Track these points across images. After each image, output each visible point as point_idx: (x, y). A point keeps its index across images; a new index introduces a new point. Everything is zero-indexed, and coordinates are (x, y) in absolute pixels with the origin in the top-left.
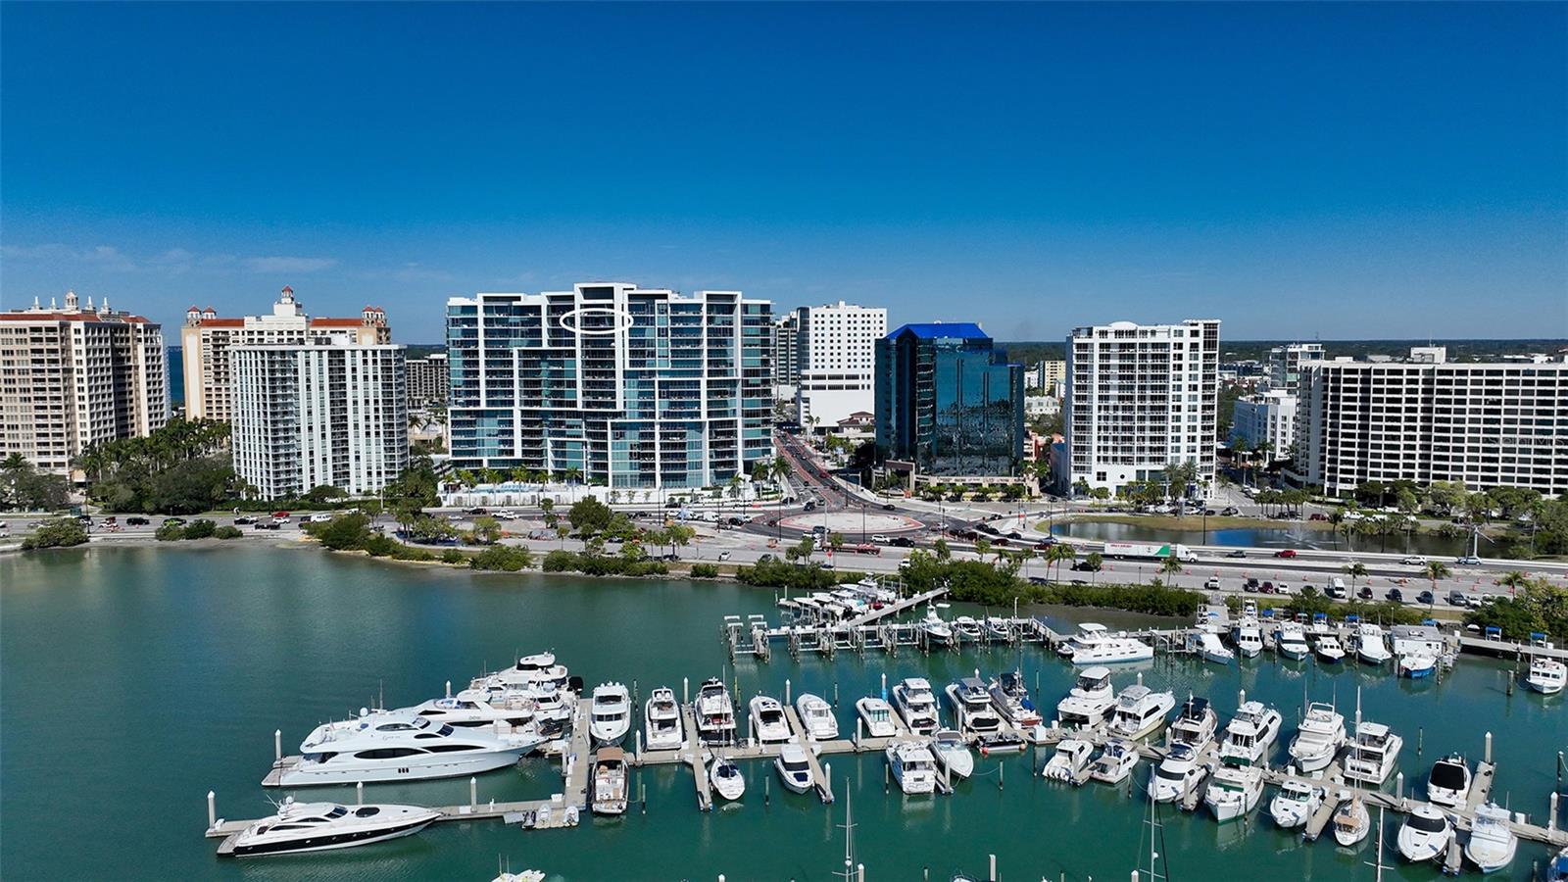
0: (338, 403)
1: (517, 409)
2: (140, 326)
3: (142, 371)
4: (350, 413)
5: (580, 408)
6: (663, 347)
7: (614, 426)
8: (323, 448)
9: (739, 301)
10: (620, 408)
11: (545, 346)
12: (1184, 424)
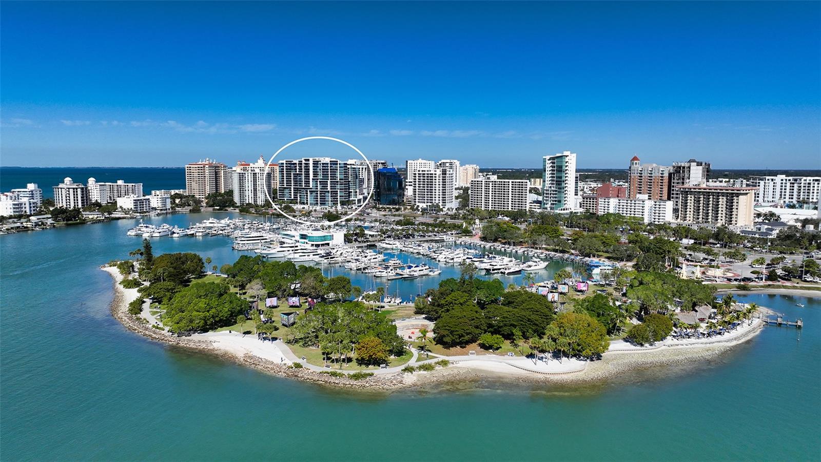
0: (255, 185)
1: (292, 187)
2: (222, 166)
3: (223, 177)
4: (258, 187)
5: (303, 187)
6: (320, 173)
7: (310, 191)
8: (251, 195)
9: (338, 162)
10: (311, 187)
11: (298, 172)
12: (437, 194)
